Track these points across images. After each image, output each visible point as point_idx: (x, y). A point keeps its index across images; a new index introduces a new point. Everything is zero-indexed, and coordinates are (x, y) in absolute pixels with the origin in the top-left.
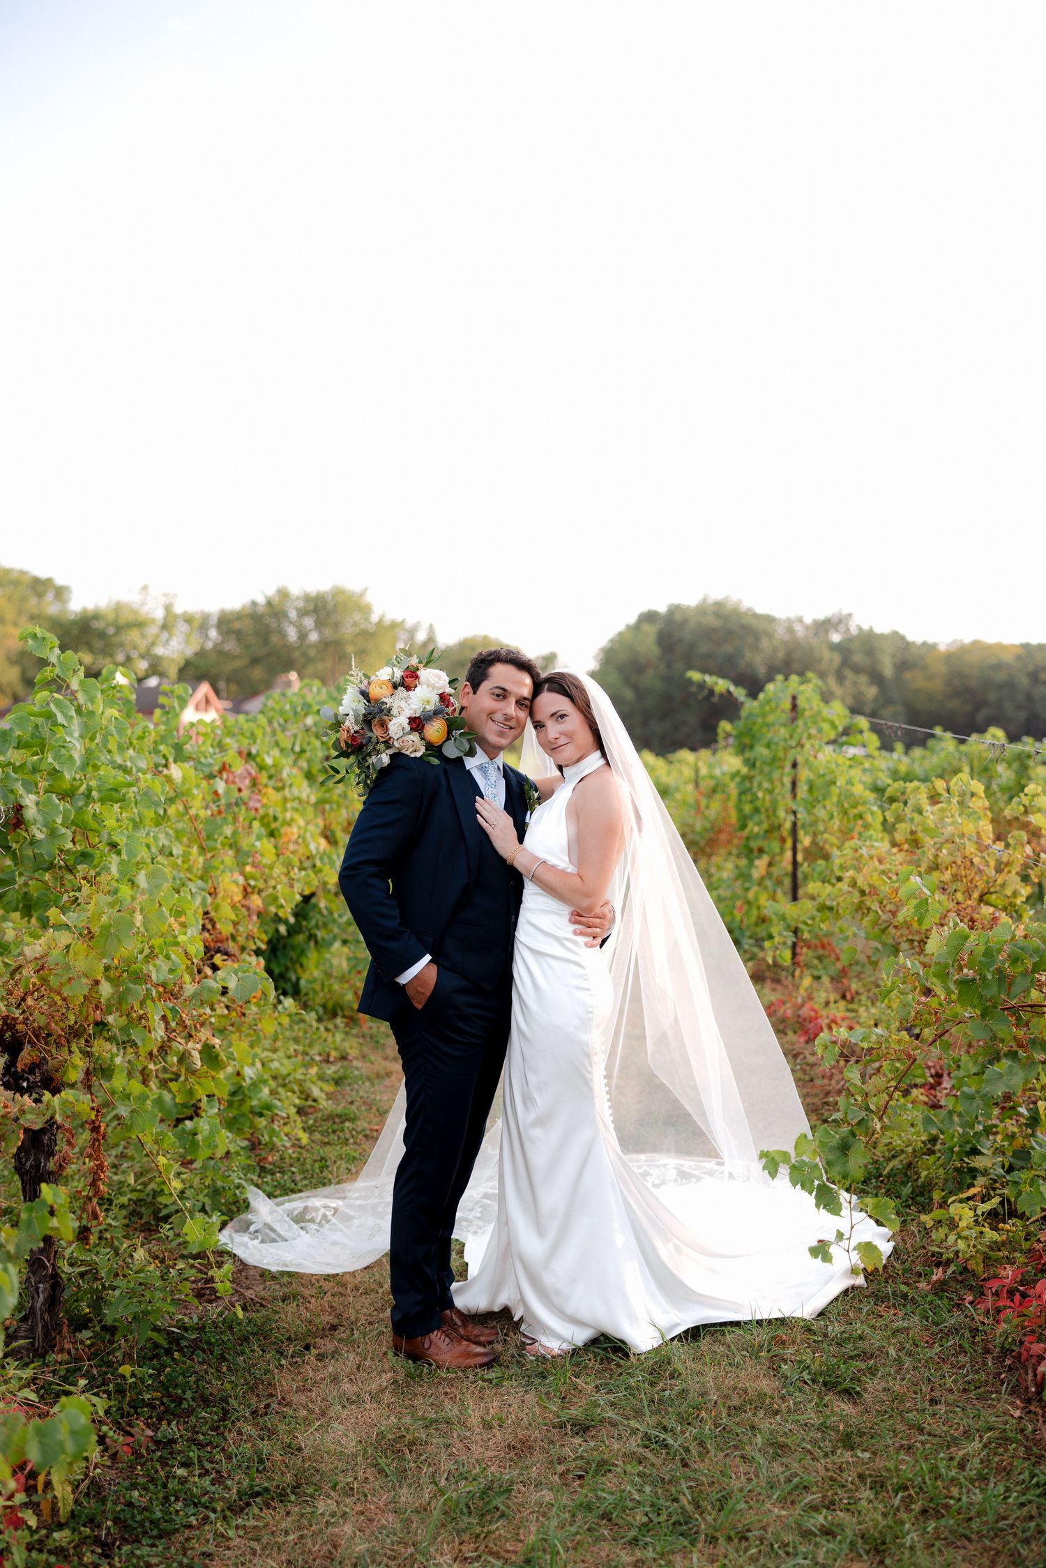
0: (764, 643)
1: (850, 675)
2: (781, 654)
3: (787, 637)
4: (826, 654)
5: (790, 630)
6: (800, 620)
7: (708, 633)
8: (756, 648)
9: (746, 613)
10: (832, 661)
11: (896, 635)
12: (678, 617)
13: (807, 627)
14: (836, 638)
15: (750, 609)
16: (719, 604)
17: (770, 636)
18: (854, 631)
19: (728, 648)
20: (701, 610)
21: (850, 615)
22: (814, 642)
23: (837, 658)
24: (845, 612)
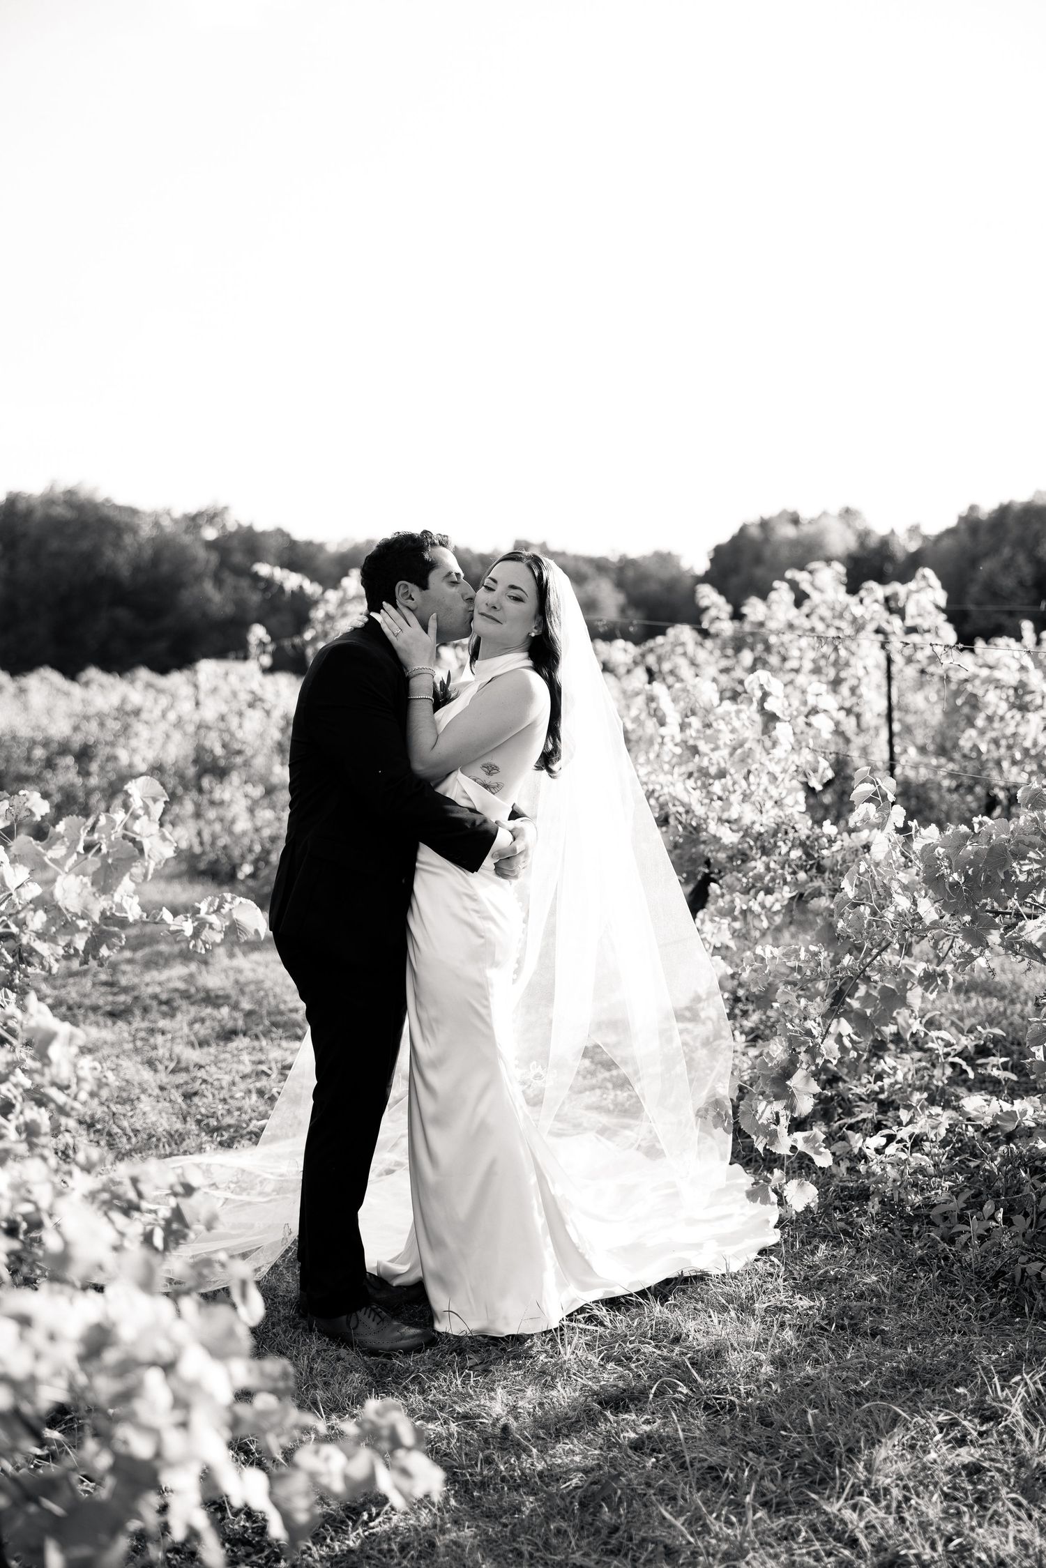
0: (128, 539)
1: (230, 580)
2: (148, 553)
3: (154, 533)
4: (201, 553)
5: (157, 524)
6: (168, 513)
7: (56, 526)
8: (117, 545)
9: (103, 504)
10: (208, 561)
11: (280, 532)
12: (21, 506)
13: (175, 521)
14: (210, 534)
15: (107, 500)
16: (70, 493)
17: (134, 530)
18: (231, 527)
19: (85, 545)
20: (49, 501)
21: (226, 508)
22: (187, 539)
23: (214, 558)
24: (221, 505)
